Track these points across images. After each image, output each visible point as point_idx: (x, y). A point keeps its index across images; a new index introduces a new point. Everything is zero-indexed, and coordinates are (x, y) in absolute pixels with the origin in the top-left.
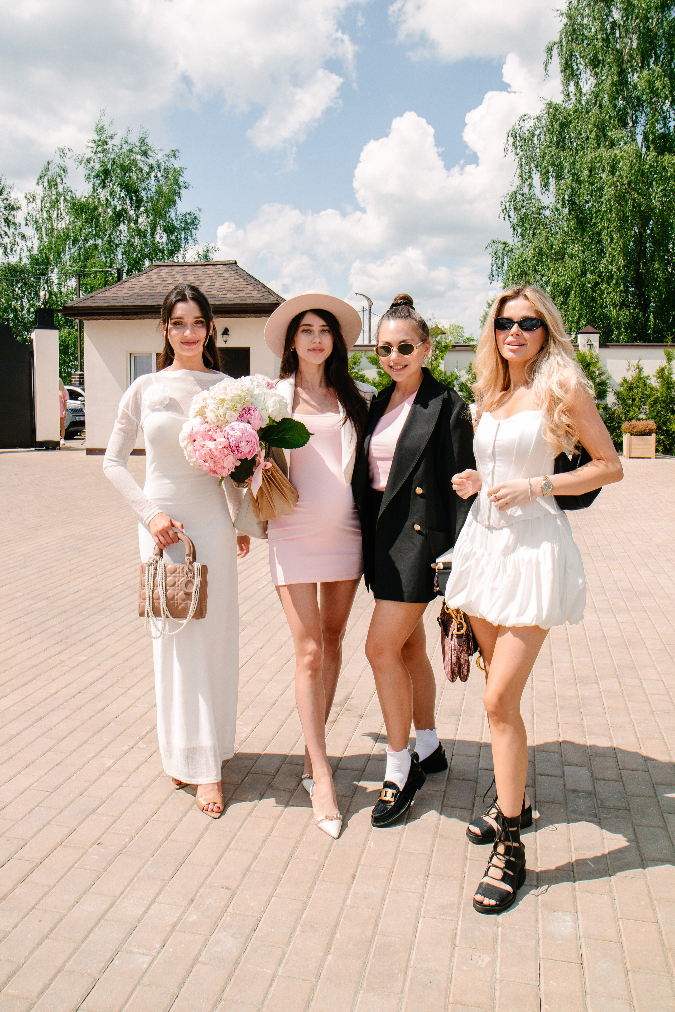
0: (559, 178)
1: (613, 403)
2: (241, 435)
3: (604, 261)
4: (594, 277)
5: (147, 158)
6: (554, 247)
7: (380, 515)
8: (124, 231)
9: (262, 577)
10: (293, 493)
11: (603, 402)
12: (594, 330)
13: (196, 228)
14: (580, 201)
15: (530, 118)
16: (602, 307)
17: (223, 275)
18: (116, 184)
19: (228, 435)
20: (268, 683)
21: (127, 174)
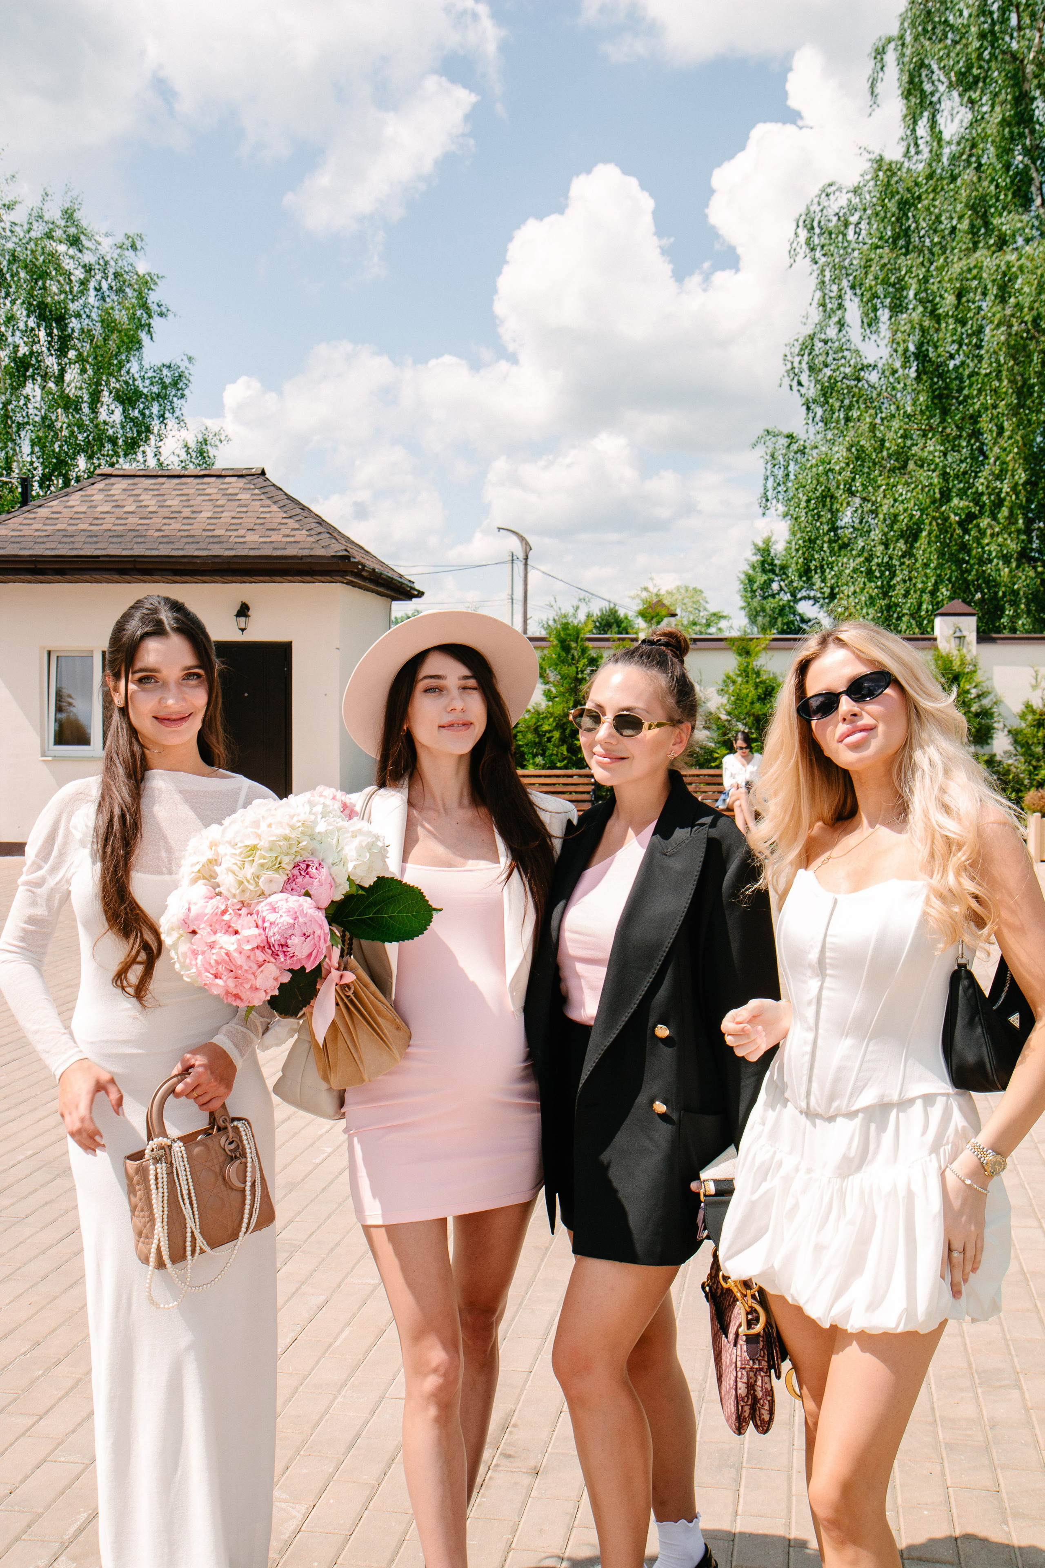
0: (897, 308)
1: (1005, 753)
2: (292, 921)
3: (986, 472)
4: (967, 503)
5: (80, 251)
6: (887, 444)
7: (582, 1081)
8: (34, 397)
9: (321, 1136)
10: (398, 1028)
11: (986, 750)
12: (966, 609)
13: (183, 396)
14: (939, 356)
15: (840, 189)
16: (981, 562)
17: (238, 497)
18: (19, 302)
19: (264, 921)
20: (339, 1392)
21: (40, 283)
